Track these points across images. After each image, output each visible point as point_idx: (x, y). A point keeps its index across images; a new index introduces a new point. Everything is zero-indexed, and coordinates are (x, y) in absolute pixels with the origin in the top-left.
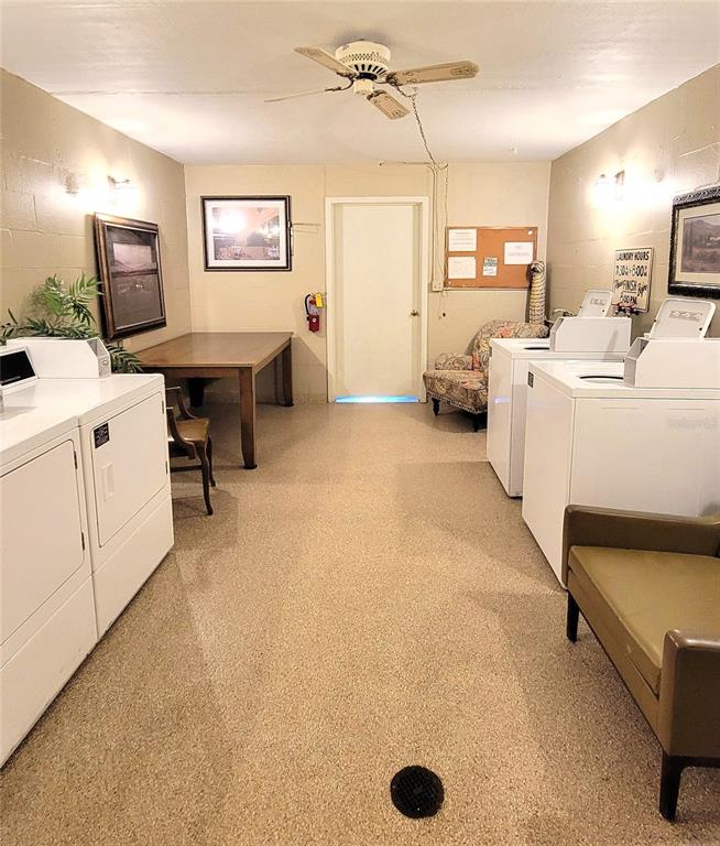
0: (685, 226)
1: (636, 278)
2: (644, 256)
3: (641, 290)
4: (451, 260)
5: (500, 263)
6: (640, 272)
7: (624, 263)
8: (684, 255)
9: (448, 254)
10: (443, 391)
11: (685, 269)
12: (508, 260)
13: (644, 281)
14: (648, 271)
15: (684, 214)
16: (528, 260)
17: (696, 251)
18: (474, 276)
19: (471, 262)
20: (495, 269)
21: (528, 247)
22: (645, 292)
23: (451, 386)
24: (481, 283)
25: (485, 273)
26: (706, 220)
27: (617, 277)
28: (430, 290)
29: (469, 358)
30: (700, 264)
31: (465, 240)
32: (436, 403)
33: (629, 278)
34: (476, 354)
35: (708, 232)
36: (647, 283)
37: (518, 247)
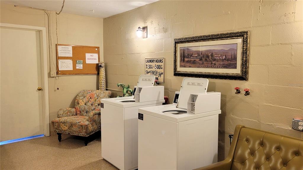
0: (180, 50)
1: (157, 70)
2: (161, 61)
3: (160, 75)
4: (60, 61)
5: (84, 63)
6: (159, 67)
7: (150, 64)
8: (181, 61)
9: (58, 58)
10: (66, 128)
11: (181, 66)
12: (88, 62)
13: (161, 71)
14: (163, 67)
15: (179, 46)
16: (96, 62)
17: (186, 59)
18: (72, 69)
19: (70, 62)
20: (82, 65)
21: (96, 56)
22: (162, 75)
23: (72, 125)
24: (75, 72)
25: (77, 68)
26: (190, 48)
27: (147, 69)
28: (49, 76)
29: (74, 110)
30: (188, 64)
31: (66, 51)
32: (59, 135)
33: (154, 69)
34: (77, 107)
35: (191, 53)
36: (163, 72)
37: (91, 56)
